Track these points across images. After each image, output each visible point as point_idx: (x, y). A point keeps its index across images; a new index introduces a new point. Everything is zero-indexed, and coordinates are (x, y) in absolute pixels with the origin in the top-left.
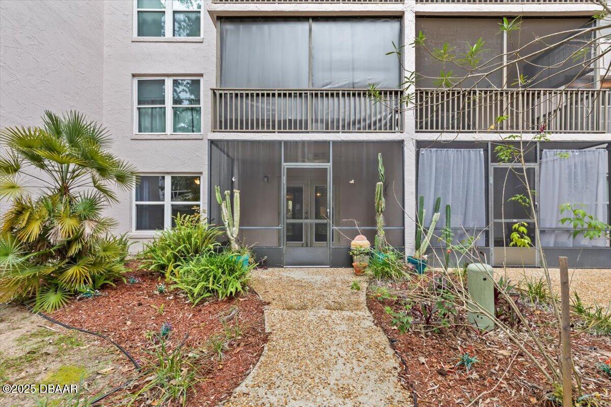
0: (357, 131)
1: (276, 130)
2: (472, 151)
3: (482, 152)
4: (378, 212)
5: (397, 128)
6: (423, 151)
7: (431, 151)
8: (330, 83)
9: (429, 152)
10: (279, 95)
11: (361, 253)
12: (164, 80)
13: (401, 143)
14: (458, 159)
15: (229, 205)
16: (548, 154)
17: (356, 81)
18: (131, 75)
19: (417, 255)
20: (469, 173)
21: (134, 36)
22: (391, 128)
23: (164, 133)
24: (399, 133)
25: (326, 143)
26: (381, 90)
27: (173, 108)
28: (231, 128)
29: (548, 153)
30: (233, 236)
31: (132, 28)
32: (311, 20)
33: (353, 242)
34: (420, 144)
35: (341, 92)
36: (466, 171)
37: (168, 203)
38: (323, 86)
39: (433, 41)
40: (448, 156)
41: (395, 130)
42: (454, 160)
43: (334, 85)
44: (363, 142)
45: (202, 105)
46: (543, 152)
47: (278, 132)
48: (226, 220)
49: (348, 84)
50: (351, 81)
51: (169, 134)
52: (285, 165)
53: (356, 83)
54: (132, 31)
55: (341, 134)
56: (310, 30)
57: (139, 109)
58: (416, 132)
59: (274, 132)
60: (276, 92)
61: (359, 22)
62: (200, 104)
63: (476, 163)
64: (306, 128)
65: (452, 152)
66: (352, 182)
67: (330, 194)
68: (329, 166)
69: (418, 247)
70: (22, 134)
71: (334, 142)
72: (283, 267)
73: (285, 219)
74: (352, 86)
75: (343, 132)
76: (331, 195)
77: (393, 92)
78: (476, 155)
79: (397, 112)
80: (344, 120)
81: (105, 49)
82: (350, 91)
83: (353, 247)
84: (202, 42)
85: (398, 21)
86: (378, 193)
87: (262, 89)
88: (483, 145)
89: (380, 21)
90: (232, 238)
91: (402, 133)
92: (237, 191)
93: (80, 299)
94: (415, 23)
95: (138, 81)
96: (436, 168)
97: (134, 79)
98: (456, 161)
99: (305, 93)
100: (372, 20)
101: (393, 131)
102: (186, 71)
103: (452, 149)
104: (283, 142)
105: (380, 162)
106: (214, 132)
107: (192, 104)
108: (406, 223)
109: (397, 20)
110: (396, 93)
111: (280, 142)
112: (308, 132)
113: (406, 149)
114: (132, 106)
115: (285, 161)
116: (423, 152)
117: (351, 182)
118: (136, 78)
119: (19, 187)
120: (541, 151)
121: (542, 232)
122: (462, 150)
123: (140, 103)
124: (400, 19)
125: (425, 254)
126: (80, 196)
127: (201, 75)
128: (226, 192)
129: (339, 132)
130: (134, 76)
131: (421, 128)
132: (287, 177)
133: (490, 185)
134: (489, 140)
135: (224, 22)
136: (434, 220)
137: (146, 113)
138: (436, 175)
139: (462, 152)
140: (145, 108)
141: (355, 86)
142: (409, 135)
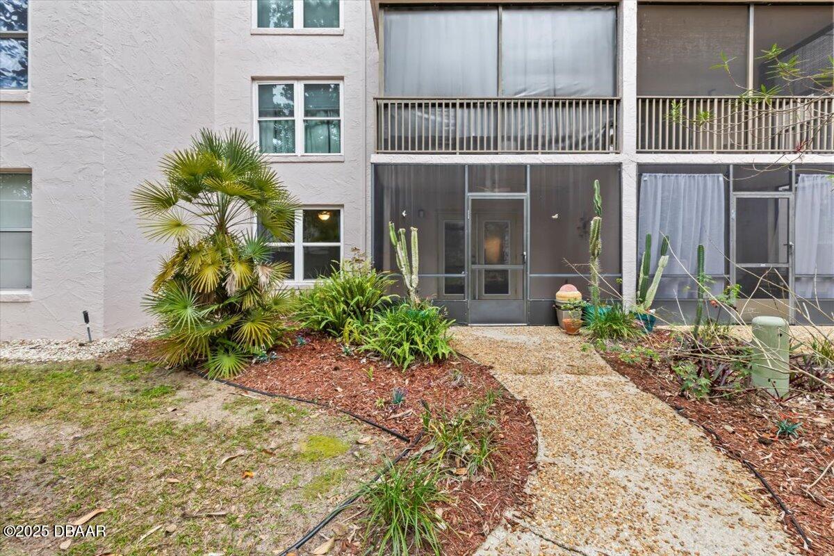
0: (560, 151)
1: (458, 150)
2: (709, 177)
3: (721, 179)
4: (593, 254)
5: (611, 148)
6: (646, 177)
7: (656, 176)
8: (525, 90)
9: (653, 178)
10: (461, 105)
11: (577, 307)
12: (293, 85)
13: (619, 166)
14: (690, 187)
15: (405, 246)
16: (806, 181)
17: (559, 87)
18: (250, 79)
19: (641, 309)
20: (704, 205)
21: (253, 28)
22: (604, 148)
23: (294, 154)
24: (614, 154)
25: (522, 167)
26: (592, 98)
27: (304, 121)
28: (400, 148)
29: (806, 179)
30: (411, 286)
31: (251, 17)
32: (500, 9)
33: (558, 293)
34: (642, 169)
35: (540, 102)
36: (701, 203)
37: (299, 245)
38: (516, 94)
39: (658, 35)
40: (677, 183)
41: (609, 149)
42: (685, 190)
43: (530, 92)
44: (569, 165)
45: (342, 117)
46: (800, 178)
47: (460, 153)
48: (403, 266)
49: (548, 91)
50: (552, 87)
51: (299, 155)
52: (470, 196)
53: (560, 89)
54: (251, 20)
55: (540, 155)
56: (499, 22)
57: (259, 122)
58: (638, 152)
59: (455, 153)
60: (458, 102)
61: (562, 10)
62: (339, 116)
63: (713, 192)
64: (496, 147)
65: (683, 178)
66: (556, 216)
67: (527, 232)
68: (526, 196)
69: (641, 299)
70: (183, 157)
71: (532, 166)
72: (467, 325)
73: (470, 264)
74: (552, 93)
75: (542, 153)
76: (529, 233)
77: (608, 101)
78: (713, 181)
79: (611, 126)
80: (544, 137)
81: (217, 44)
82: (552, 99)
83: (558, 299)
84: (342, 35)
85: (613, 9)
86: (594, 231)
87: (439, 97)
88: (723, 169)
89: (588, 9)
90: (411, 289)
91: (619, 153)
92: (415, 229)
93: (256, 363)
94: (636, 11)
95: (259, 85)
96: (662, 198)
97: (254, 84)
98: (687, 189)
99: (494, 103)
100: (578, 7)
101: (607, 151)
102: (322, 73)
103: (683, 175)
104: (467, 166)
105: (596, 191)
106: (378, 153)
107: (328, 116)
108: (624, 269)
109: (610, 7)
110: (611, 102)
111: (463, 166)
112: (497, 153)
113: (624, 175)
114: (252, 118)
115: (470, 191)
116: (645, 179)
117: (553, 217)
118: (256, 82)
119: (184, 226)
120: (797, 176)
121: (797, 279)
122: (696, 175)
123: (261, 114)
124: (615, 7)
125: (651, 308)
126: (244, 235)
127: (342, 78)
128: (401, 230)
129: (537, 153)
130: (253, 79)
131: (643, 147)
132: (472, 210)
133: (731, 220)
134: (731, 162)
135: (389, 10)
136: (660, 264)
137: (267, 128)
138: (662, 208)
139: (696, 178)
140: (266, 121)
141: (557, 93)
142: (628, 156)
